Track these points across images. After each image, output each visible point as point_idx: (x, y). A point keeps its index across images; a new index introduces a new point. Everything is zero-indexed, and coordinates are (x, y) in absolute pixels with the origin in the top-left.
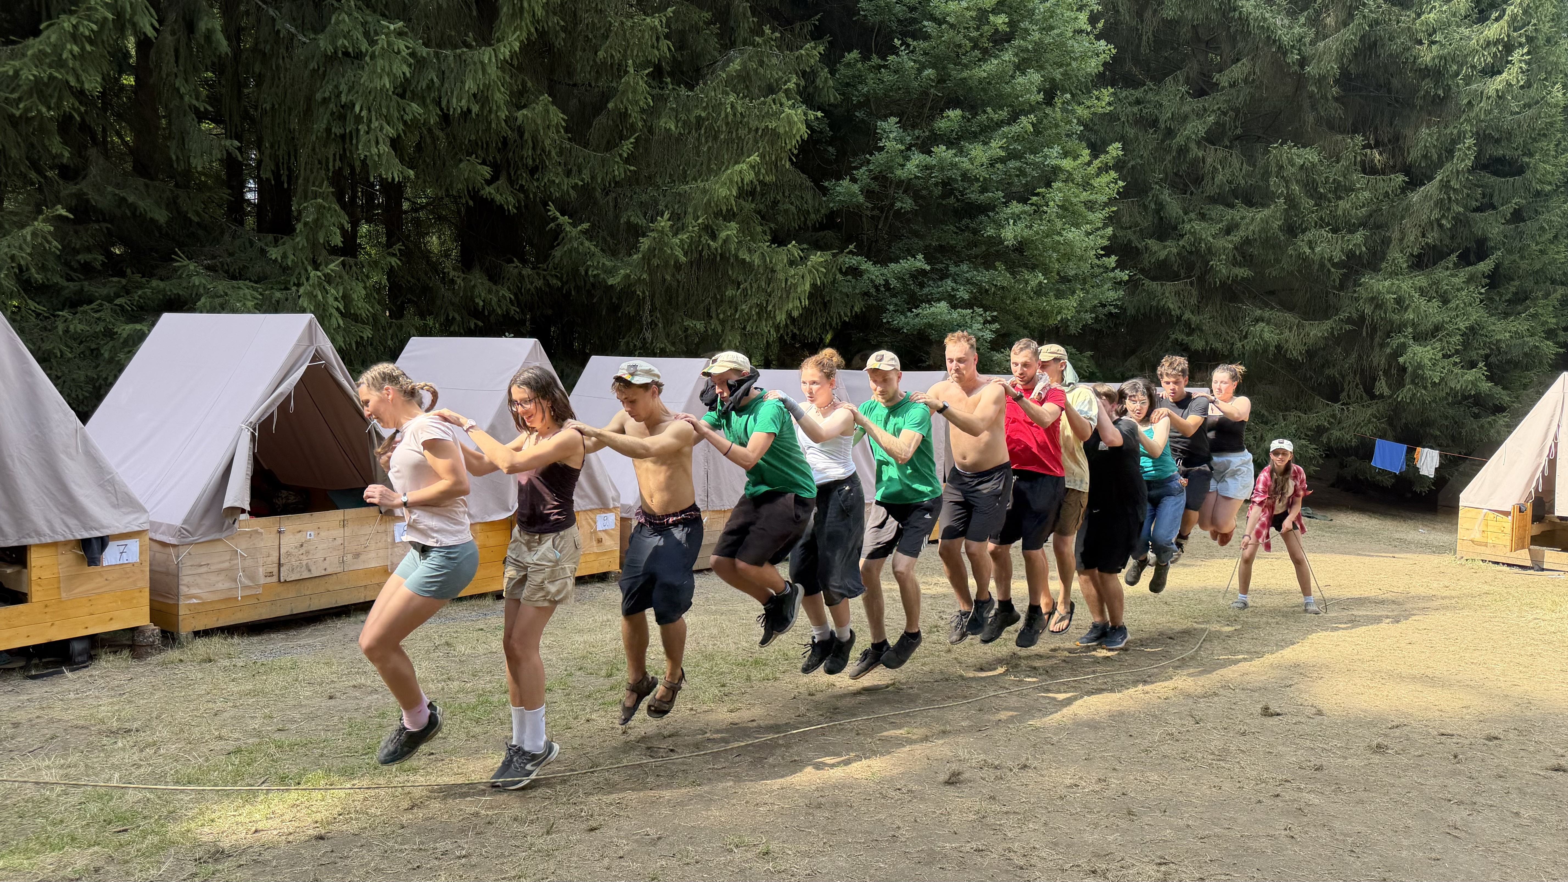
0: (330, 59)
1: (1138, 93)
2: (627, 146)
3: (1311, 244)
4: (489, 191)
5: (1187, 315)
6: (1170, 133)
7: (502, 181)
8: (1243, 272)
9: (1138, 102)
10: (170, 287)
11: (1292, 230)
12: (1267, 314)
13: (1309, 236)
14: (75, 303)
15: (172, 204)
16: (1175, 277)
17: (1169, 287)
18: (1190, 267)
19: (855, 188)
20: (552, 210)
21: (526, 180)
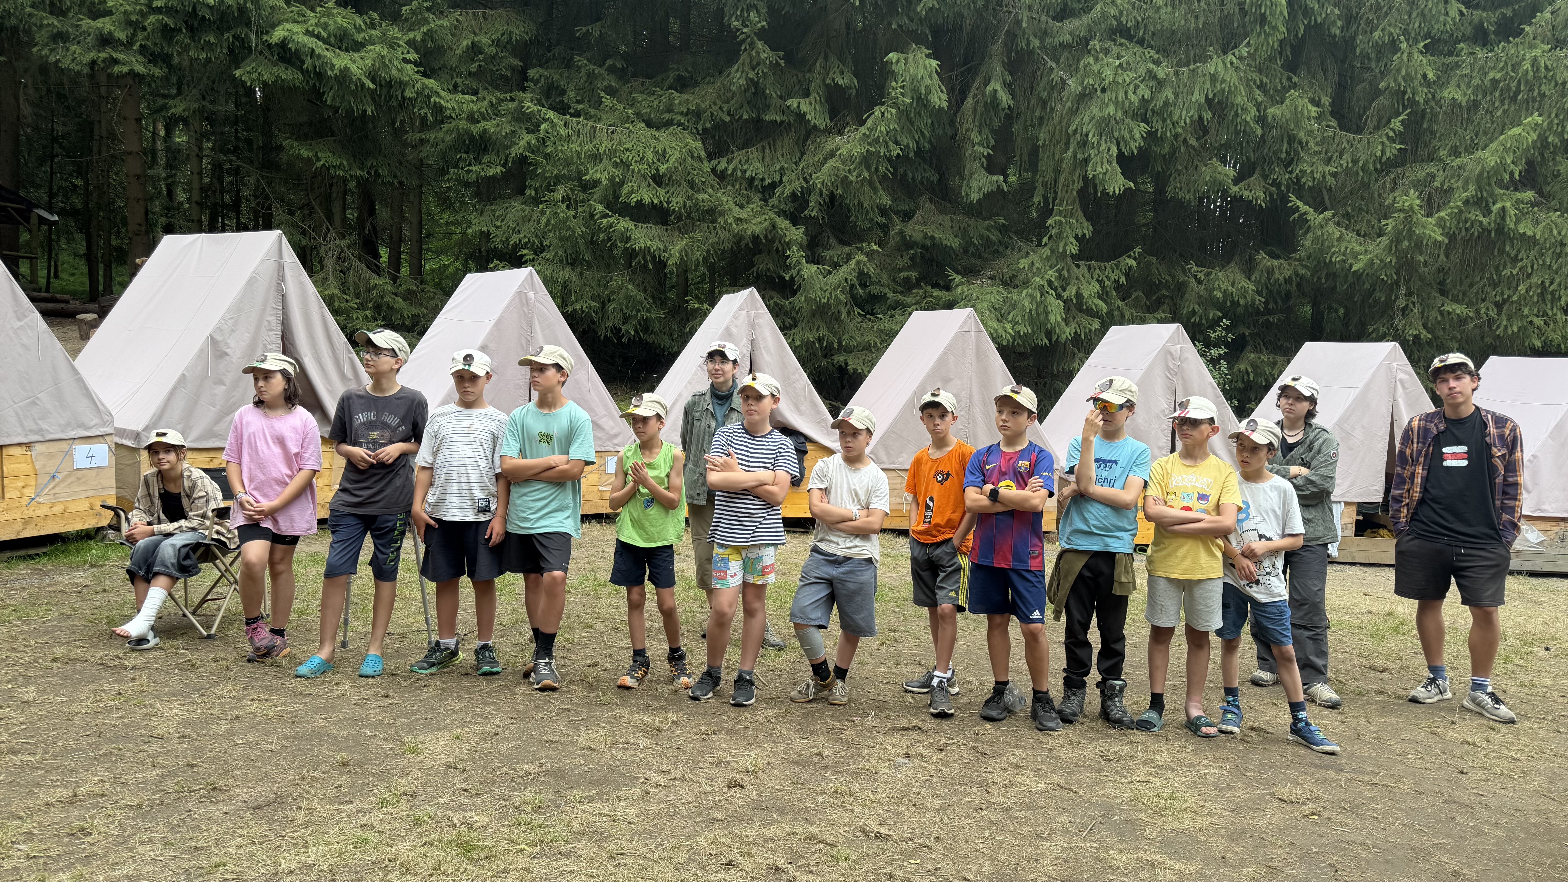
2: (1398, 124)
4: (1237, 189)
7: (1254, 178)
20: (1294, 200)
21: (1279, 174)
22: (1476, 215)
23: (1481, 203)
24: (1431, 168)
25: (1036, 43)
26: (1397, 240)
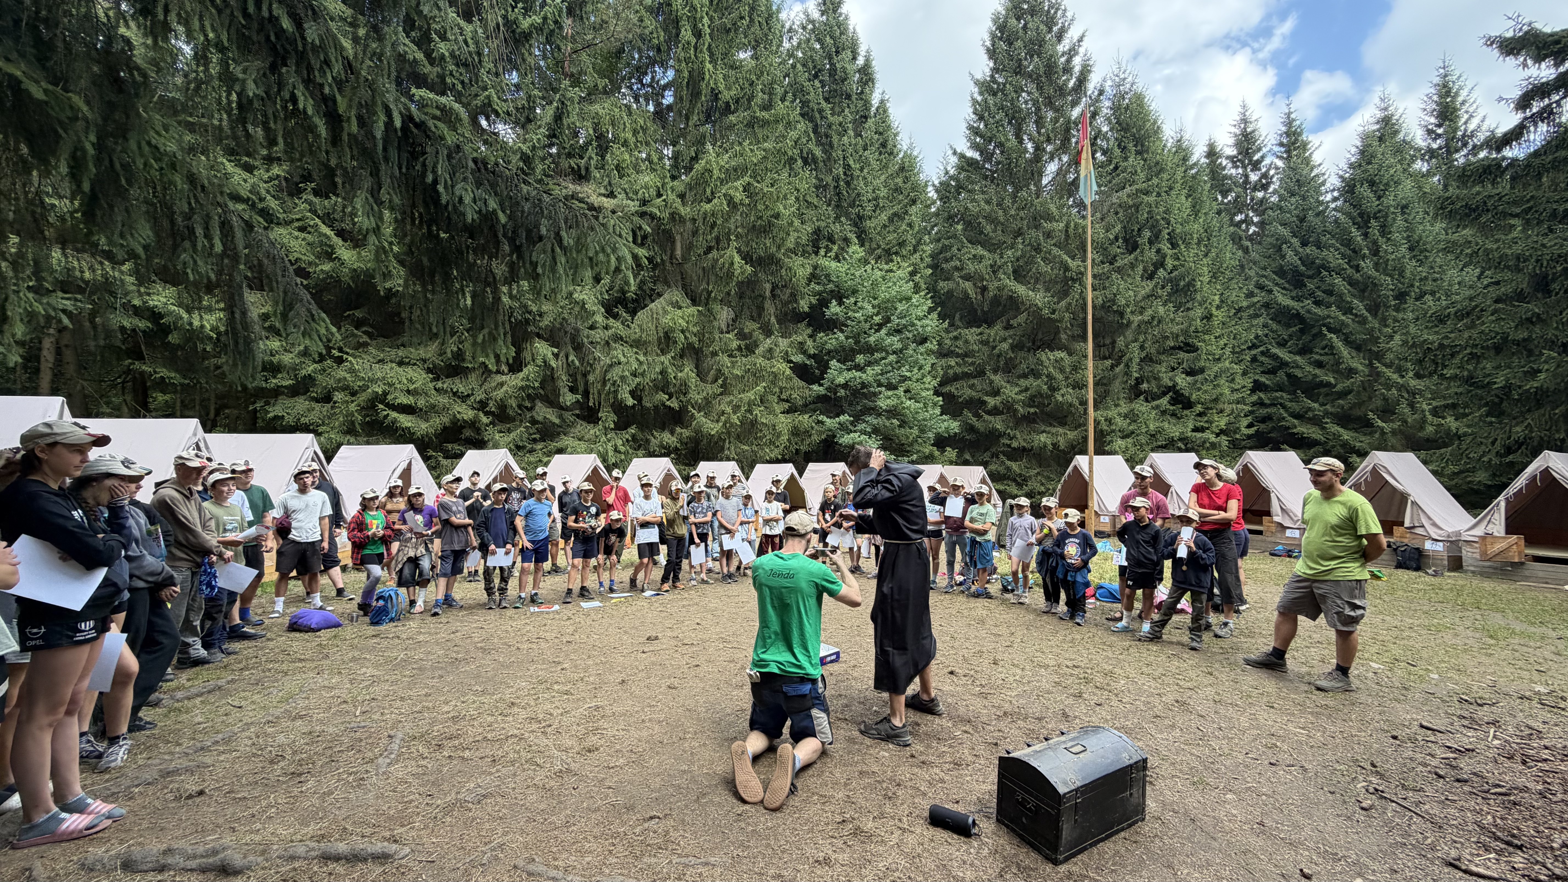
0: (611, 366)
1: (979, 330)
2: (720, 381)
3: (1063, 395)
4: (668, 403)
5: (1009, 431)
6: (994, 348)
7: (674, 399)
8: (1032, 410)
9: (981, 334)
10: (559, 445)
11: (1053, 389)
12: (1048, 429)
13: (1062, 392)
14: (531, 451)
15: (560, 417)
16: (1002, 413)
17: (998, 418)
18: (1009, 409)
19: (821, 388)
20: (690, 408)
21: (682, 398)
22: (748, 415)
23: (750, 411)
24: (732, 397)
25: (585, 340)
26: (725, 424)
